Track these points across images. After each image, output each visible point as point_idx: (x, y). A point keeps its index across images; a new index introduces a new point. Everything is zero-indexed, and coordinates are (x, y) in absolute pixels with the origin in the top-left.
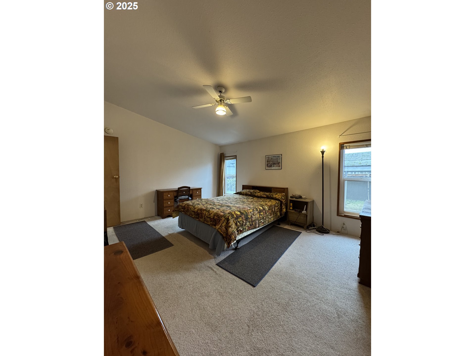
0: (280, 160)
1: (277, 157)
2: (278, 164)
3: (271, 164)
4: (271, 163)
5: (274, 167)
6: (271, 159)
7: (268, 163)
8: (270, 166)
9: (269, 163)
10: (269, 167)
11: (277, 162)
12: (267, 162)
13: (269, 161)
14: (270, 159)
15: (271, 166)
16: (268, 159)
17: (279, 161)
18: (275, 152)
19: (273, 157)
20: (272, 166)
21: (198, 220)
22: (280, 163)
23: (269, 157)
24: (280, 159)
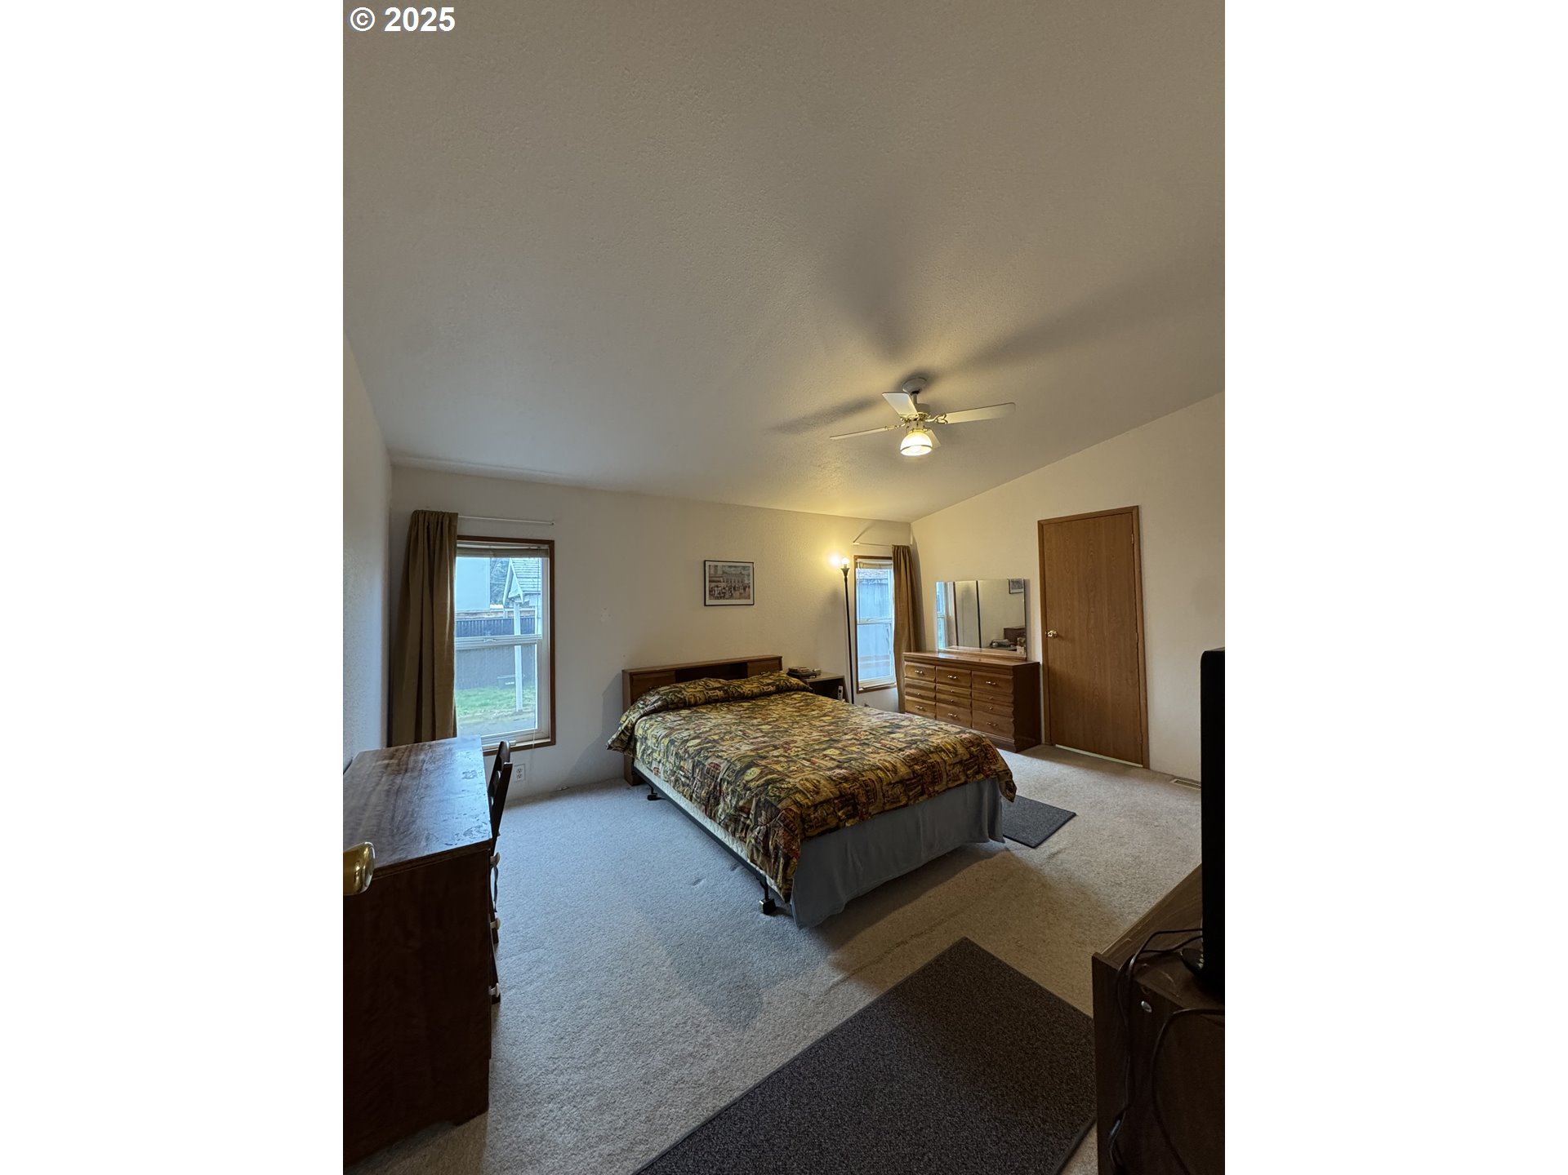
0: (749, 580)
1: (739, 569)
2: (744, 589)
3: (724, 588)
4: (723, 585)
5: (731, 597)
6: (724, 572)
7: (713, 584)
8: (719, 593)
9: (716, 584)
10: (717, 598)
11: (740, 584)
12: (710, 581)
13: (718, 579)
14: (720, 572)
15: (722, 595)
16: (712, 572)
17: (746, 582)
18: (732, 552)
19: (730, 567)
20: (727, 596)
21: (926, 796)
22: (749, 587)
23: (716, 566)
24: (749, 575)
